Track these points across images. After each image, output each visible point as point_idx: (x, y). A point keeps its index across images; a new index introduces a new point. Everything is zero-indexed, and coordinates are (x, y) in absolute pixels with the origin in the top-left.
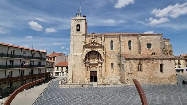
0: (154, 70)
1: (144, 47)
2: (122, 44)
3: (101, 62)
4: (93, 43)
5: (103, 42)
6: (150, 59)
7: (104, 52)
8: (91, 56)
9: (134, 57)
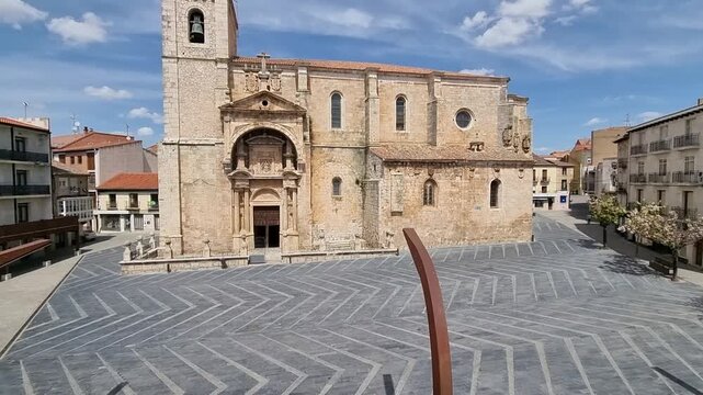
1: (447, 121)
2: (374, 107)
3: (296, 172)
4: (264, 97)
5: (302, 95)
6: (463, 165)
7: (307, 134)
8: (256, 149)
9: (413, 158)
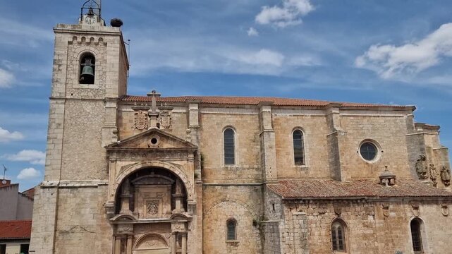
0: (390, 245)
1: (351, 155)
2: (269, 141)
3: (187, 214)
4: (153, 135)
5: (194, 132)
6: (374, 202)
7: (199, 172)
8: (143, 190)
9: (316, 194)
